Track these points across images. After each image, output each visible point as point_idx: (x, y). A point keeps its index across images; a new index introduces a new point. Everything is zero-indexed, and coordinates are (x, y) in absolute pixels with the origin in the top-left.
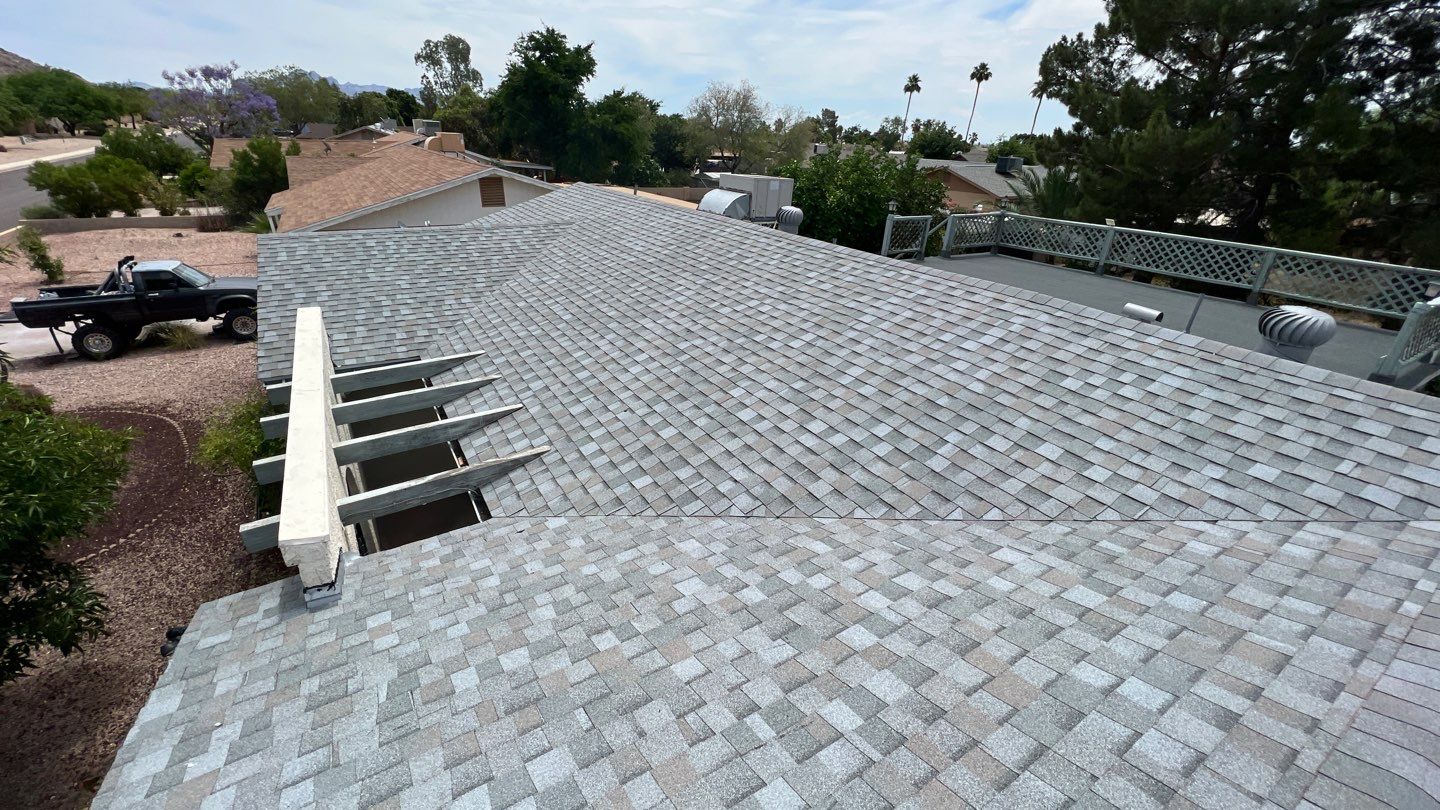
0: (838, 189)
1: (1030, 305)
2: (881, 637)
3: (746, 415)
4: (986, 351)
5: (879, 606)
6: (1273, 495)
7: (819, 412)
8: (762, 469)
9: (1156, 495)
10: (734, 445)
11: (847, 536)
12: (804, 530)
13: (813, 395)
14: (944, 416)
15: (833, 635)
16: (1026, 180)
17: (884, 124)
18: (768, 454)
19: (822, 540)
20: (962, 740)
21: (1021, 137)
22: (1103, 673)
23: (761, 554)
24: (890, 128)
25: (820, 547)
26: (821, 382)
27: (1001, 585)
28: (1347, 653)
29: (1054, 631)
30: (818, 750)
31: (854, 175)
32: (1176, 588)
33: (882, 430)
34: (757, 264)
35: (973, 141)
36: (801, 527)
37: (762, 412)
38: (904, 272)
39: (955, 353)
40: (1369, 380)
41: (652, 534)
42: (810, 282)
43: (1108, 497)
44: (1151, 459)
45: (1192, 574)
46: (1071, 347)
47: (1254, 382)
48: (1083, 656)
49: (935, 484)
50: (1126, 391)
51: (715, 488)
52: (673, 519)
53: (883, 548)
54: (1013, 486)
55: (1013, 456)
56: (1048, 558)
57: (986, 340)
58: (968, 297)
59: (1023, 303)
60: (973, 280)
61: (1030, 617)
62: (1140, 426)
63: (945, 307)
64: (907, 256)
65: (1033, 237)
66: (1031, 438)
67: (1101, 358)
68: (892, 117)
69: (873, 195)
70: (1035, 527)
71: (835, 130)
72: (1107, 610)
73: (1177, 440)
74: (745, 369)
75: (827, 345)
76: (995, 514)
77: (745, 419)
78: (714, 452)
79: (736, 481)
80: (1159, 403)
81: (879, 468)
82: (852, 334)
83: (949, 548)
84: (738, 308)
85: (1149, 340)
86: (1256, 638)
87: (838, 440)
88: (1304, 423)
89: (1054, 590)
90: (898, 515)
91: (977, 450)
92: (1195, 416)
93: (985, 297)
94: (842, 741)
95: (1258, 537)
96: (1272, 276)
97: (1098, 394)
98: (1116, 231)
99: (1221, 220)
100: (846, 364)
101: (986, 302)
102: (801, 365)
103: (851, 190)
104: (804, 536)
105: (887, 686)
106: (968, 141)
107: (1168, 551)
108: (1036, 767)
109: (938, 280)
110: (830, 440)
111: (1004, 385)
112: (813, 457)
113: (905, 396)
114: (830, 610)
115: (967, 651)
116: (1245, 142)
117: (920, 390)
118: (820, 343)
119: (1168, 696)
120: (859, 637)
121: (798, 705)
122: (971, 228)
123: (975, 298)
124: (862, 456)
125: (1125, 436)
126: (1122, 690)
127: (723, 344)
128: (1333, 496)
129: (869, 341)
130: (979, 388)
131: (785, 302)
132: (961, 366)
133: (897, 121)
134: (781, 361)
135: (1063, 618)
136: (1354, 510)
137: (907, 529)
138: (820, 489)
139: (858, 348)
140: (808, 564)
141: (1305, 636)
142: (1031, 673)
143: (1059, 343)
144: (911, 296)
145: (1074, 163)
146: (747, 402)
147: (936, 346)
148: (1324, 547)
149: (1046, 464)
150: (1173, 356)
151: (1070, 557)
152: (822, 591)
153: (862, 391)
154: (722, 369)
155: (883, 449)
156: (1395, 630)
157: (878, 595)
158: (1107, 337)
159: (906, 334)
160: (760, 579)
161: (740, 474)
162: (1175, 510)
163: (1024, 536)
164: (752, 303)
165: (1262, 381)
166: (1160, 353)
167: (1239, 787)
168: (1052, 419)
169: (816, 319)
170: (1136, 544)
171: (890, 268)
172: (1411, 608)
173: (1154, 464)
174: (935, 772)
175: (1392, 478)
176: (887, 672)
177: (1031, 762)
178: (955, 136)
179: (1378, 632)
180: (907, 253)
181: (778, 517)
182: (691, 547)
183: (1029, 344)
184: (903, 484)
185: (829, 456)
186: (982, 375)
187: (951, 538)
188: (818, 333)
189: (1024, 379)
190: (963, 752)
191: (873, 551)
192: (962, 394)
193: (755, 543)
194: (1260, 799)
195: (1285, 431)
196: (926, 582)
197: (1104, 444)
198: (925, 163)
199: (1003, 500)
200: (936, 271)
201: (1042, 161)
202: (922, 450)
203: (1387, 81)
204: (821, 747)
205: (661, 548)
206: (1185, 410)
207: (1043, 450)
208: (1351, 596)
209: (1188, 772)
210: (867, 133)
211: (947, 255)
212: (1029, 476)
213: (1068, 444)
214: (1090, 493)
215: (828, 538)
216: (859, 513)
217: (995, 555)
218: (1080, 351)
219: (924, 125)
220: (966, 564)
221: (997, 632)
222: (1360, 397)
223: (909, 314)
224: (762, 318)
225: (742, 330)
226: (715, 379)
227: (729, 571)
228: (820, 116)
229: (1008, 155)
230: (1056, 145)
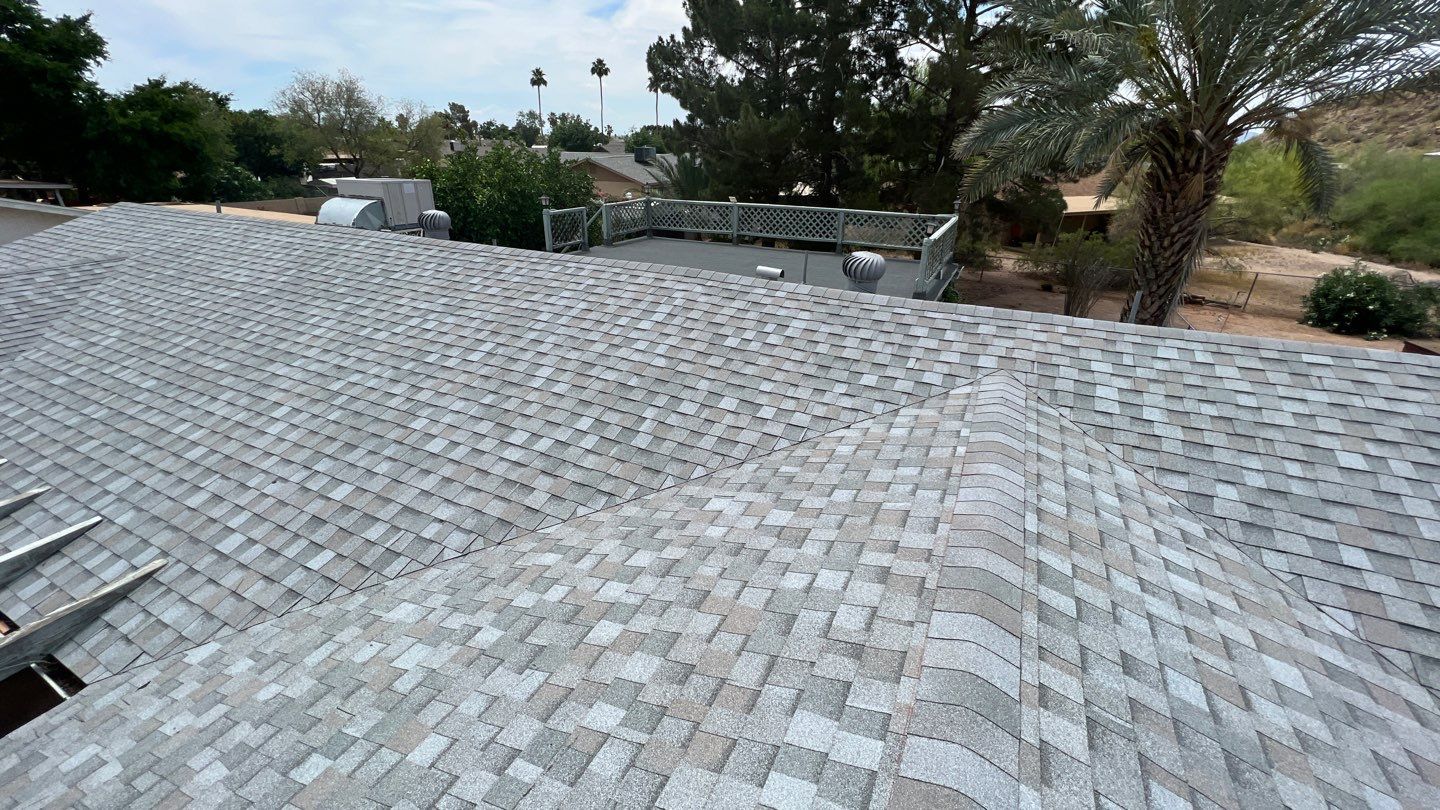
0: (484, 187)
1: (686, 280)
2: (626, 622)
3: (435, 446)
4: (659, 328)
5: (618, 594)
6: (877, 395)
7: (517, 422)
8: (469, 499)
9: (809, 418)
10: (428, 483)
11: (574, 537)
12: (530, 547)
13: (506, 406)
14: (638, 395)
15: (581, 641)
16: (661, 167)
17: (520, 118)
18: (472, 480)
19: (551, 551)
20: (712, 684)
21: (650, 128)
22: (803, 575)
23: (487, 589)
24: (526, 122)
25: (550, 559)
26: (513, 391)
27: (716, 532)
28: (936, 495)
29: (762, 557)
30: (588, 763)
31: (499, 172)
32: (835, 487)
33: (584, 424)
34: (408, 278)
35: (609, 133)
36: (525, 545)
37: (454, 438)
38: (569, 265)
39: (634, 335)
40: (914, 298)
41: (350, 617)
42: (475, 289)
43: (777, 430)
44: (800, 390)
45: (843, 472)
46: (725, 311)
47: (849, 314)
48: (786, 568)
49: (644, 461)
50: (772, 339)
51: (419, 537)
52: (374, 589)
53: (612, 536)
54: (708, 442)
55: (703, 416)
56: (747, 496)
57: (656, 317)
58: (633, 280)
59: (679, 278)
60: (633, 264)
61: (743, 551)
62: (787, 366)
63: (615, 293)
64: (573, 249)
65: (678, 218)
66: (712, 396)
67: (748, 315)
68: (526, 111)
69: (523, 191)
70: (732, 471)
71: (469, 126)
72: (795, 523)
73: (812, 370)
74: (422, 396)
75: (509, 352)
76: (699, 471)
77: (435, 450)
78: (406, 497)
79: (442, 521)
80: (795, 344)
81: (590, 461)
82: (533, 335)
83: (668, 515)
84: (398, 330)
85: (778, 294)
86: (887, 506)
87: (543, 445)
88: (883, 337)
89: (756, 521)
90: (618, 501)
91: (673, 419)
92: (821, 348)
93: (647, 278)
94: (609, 742)
95: (877, 430)
96: (846, 231)
97: (754, 346)
98: (739, 207)
99: (807, 191)
100: (533, 367)
101: (649, 282)
102: (487, 377)
103: (500, 186)
104: (531, 554)
105: (640, 667)
106: (605, 133)
107: (825, 460)
108: (774, 678)
109: (603, 268)
110: (535, 447)
111: (680, 356)
112: (522, 469)
113: (599, 385)
114: (572, 617)
115: (701, 602)
116: (807, 128)
117: (611, 376)
118: (501, 350)
119: (847, 574)
120: (606, 631)
121: (560, 728)
122: (625, 215)
123: (639, 281)
124: (571, 454)
125: (779, 376)
126: (819, 582)
127: (389, 373)
128: (908, 386)
129: (552, 339)
130: (662, 362)
131: (452, 314)
132: (641, 345)
133: (532, 115)
134: (462, 378)
135: (767, 542)
136: (922, 392)
137: (631, 510)
138: (537, 500)
139: (542, 348)
140: (541, 580)
141: (913, 493)
142: (754, 599)
143: (715, 309)
144: (581, 287)
145: (696, 150)
146: (434, 431)
147: (616, 331)
148: (912, 424)
149: (729, 415)
150: (794, 304)
151: (761, 489)
152: (561, 602)
153: (556, 389)
154: (393, 403)
155: (589, 442)
156: (956, 470)
157: (614, 584)
158: (749, 297)
159: (585, 325)
160: (491, 616)
161: (445, 512)
162: (823, 424)
163: (726, 482)
164: (414, 322)
165: (854, 312)
166: (787, 304)
167: (899, 622)
168: (724, 375)
169: (490, 327)
170: (804, 461)
171: (555, 263)
172: (961, 450)
173: (804, 393)
174: (696, 725)
175: (936, 364)
176: (638, 654)
177: (768, 675)
178: (592, 129)
179: (949, 475)
180: (572, 245)
181: (500, 544)
182: (405, 613)
183: (692, 315)
184: (616, 469)
185: (539, 463)
186: (661, 350)
187: (668, 505)
188: (496, 340)
189: (695, 346)
190: (715, 695)
191: (602, 543)
192: (648, 372)
193: (480, 580)
194: (911, 624)
195: (875, 346)
196: (655, 554)
197: (766, 386)
198: (566, 156)
199: (702, 457)
200: (599, 260)
201: (670, 150)
202: (626, 432)
203: (878, 82)
204: (591, 757)
205: (365, 628)
206: (813, 345)
207: (723, 404)
208: (932, 453)
209: (869, 627)
210: (504, 128)
211: (610, 243)
212: (718, 430)
213: (740, 394)
214: (765, 430)
215: (557, 547)
216: (581, 511)
217: (706, 508)
218: (732, 312)
219: (560, 118)
220: (684, 525)
221: (720, 575)
222: (908, 311)
223: (583, 305)
224: (429, 336)
225: (408, 353)
226: (388, 416)
227: (456, 622)
228: (449, 111)
229: (642, 145)
230: (677, 135)
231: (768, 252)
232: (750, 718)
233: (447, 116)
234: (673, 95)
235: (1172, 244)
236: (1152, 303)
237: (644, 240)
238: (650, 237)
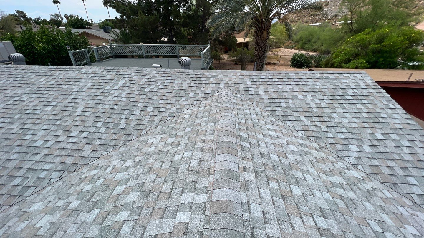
0: (39, 43)
1: (128, 71)
2: (126, 184)
3: (38, 144)
4: (121, 88)
5: (122, 176)
6: (194, 99)
7: (73, 129)
8: (58, 159)
9: (176, 109)
10: (38, 158)
11: (102, 162)
12: (86, 170)
13: (66, 124)
14: (118, 111)
15: (111, 195)
16: (114, 34)
17: (52, 16)
18: (57, 153)
19: (95, 169)
20: (157, 194)
21: (107, 20)
22: (180, 155)
23: (72, 188)
24: (55, 18)
25: (95, 172)
26: (68, 118)
27: (152, 149)
28: (213, 124)
29: (167, 153)
30: (119, 232)
31: (45, 37)
32: (186, 128)
33: (100, 124)
34: (9, 82)
35: (92, 22)
36: (85, 169)
37: (46, 139)
38: (82, 70)
39: (112, 91)
40: (201, 70)
41: (11, 216)
42: (43, 83)
43: (167, 114)
44: (171, 101)
45: (188, 123)
46: (143, 80)
47: (183, 76)
48: (175, 154)
49: (124, 132)
50: (160, 87)
51: (38, 178)
52: (22, 202)
53: (117, 159)
54: (145, 122)
55: (142, 114)
56: (160, 136)
57: (120, 85)
58: (109, 73)
59: (126, 71)
60: (108, 68)
61: (161, 153)
62: (167, 94)
63: (102, 78)
64: (85, 64)
65: (124, 51)
66: (144, 107)
67: (152, 80)
68: (54, 14)
69: (58, 44)
70: (155, 129)
71: (28, 20)
72: (176, 140)
73: (174, 95)
74: (27, 127)
75: (63, 104)
76: (144, 132)
77: (39, 145)
78: (28, 165)
79: (47, 170)
80: (168, 87)
81: (104, 136)
82: (72, 97)
83: (136, 148)
84: (9, 103)
85: (160, 72)
86: (201, 130)
87: (85, 134)
88: (193, 82)
89: (164, 143)
90: (117, 147)
91: (132, 117)
92: (176, 88)
93: (114, 72)
94: (126, 223)
95: (195, 109)
96: (179, 51)
97: (155, 90)
98: (144, 46)
99: (166, 40)
100: (75, 108)
101: (115, 73)
102: (56, 115)
103: (48, 43)
104: (87, 172)
105: (133, 197)
106: (90, 22)
107: (182, 120)
108: (175, 186)
109: (96, 70)
110: (82, 136)
111: (131, 96)
112: (78, 144)
113: (103, 110)
114: (106, 188)
115: (150, 171)
117: (107, 107)
118: (60, 104)
119: (192, 151)
120: (119, 189)
121: (108, 224)
122: (104, 51)
123: (111, 73)
124: (97, 135)
125: (165, 98)
126: (184, 156)
127: (9, 120)
128: (202, 95)
129: (81, 97)
130: (124, 99)
131: (34, 94)
132: (116, 95)
133: (57, 15)
134: (45, 117)
135: (168, 148)
136: (206, 96)
137: (122, 149)
138: (86, 153)
139: (77, 101)
140: (93, 180)
141: (207, 125)
142: (166, 166)
143: (140, 80)
144: (89, 78)
145: (126, 27)
146: (36, 138)
147: (106, 91)
148: (205, 106)
149: (151, 113)
150: (166, 75)
151: (164, 133)
152: (101, 185)
153: (86, 114)
154: (13, 131)
155: (103, 130)
156: (217, 116)
157: (120, 174)
158: (151, 75)
159: (93, 91)
160: (75, 197)
161: (48, 167)
162: (180, 110)
163: (153, 133)
164: (16, 99)
165: (184, 75)
166: (163, 75)
167: (207, 161)
168: (147, 100)
169: (53, 96)
170: (176, 122)
171: (76, 70)
172: (218, 110)
173: (173, 102)
174: (153, 208)
175: (209, 88)
176: (131, 193)
177: (173, 186)
178: (84, 20)
179: (216, 118)
180: (84, 63)
181: (74, 172)
182: (37, 206)
183: (133, 82)
184: (115, 137)
185: (84, 141)
186: (123, 95)
187: (135, 144)
188: (57, 101)
189: (135, 92)
190: (158, 197)
191: (114, 162)
192: (120, 103)
193: (68, 186)
194: (211, 160)
195: (192, 85)
196: (133, 161)
197: (161, 102)
198: (74, 31)
199: (144, 127)
200: (94, 67)
201: (116, 28)
202: (116, 124)
204: (120, 230)
205: (19, 217)
206: (173, 87)
207: (148, 109)
208: (211, 113)
209: (200, 164)
210: (45, 21)
211: (100, 61)
212: (148, 118)
213: (153, 105)
214: (163, 115)
215: (97, 167)
216: (104, 153)
217: (148, 142)
218: (146, 80)
219: (69, 16)
220: (141, 149)
221: (155, 162)
222: (199, 74)
223: (91, 84)
224: (25, 103)
225: (17, 111)
226: (12, 137)
227: (61, 203)
228: (16, 13)
229: (105, 26)
230: (118, 22)
231: (156, 60)
232: (169, 200)
233: (15, 16)
234: (113, 8)
235: (262, 49)
236: (260, 65)
237: (112, 59)
238: (114, 58)
